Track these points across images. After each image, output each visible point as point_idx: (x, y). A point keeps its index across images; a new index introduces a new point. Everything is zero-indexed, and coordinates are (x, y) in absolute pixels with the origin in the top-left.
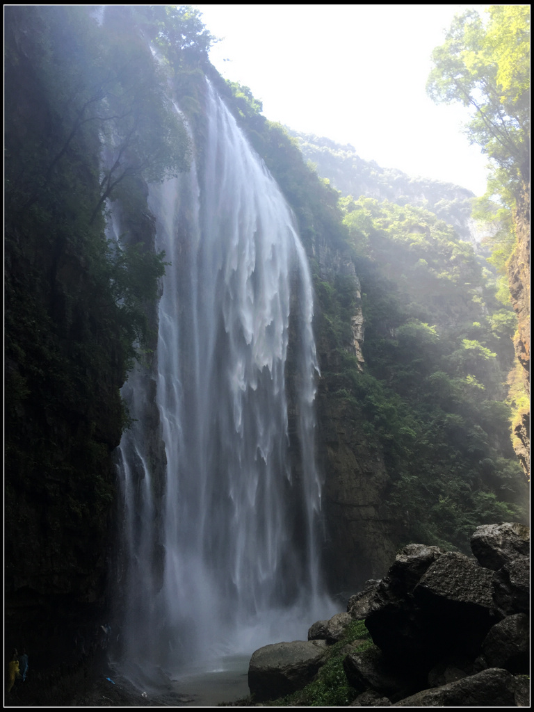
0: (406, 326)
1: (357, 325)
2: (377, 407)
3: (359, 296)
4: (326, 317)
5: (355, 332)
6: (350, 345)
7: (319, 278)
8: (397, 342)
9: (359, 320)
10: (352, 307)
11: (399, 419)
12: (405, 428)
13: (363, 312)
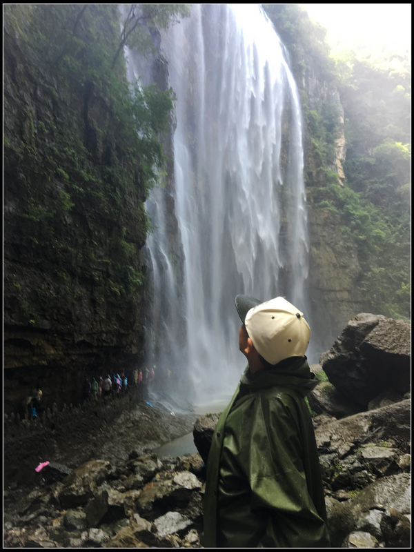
0: (382, 146)
1: (339, 147)
2: (354, 214)
3: (342, 121)
4: (313, 141)
5: (338, 153)
6: (332, 164)
7: (308, 107)
8: (374, 160)
9: (341, 142)
10: (335, 131)
11: (373, 224)
12: (376, 231)
13: (345, 135)
